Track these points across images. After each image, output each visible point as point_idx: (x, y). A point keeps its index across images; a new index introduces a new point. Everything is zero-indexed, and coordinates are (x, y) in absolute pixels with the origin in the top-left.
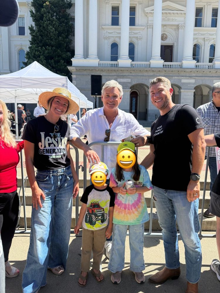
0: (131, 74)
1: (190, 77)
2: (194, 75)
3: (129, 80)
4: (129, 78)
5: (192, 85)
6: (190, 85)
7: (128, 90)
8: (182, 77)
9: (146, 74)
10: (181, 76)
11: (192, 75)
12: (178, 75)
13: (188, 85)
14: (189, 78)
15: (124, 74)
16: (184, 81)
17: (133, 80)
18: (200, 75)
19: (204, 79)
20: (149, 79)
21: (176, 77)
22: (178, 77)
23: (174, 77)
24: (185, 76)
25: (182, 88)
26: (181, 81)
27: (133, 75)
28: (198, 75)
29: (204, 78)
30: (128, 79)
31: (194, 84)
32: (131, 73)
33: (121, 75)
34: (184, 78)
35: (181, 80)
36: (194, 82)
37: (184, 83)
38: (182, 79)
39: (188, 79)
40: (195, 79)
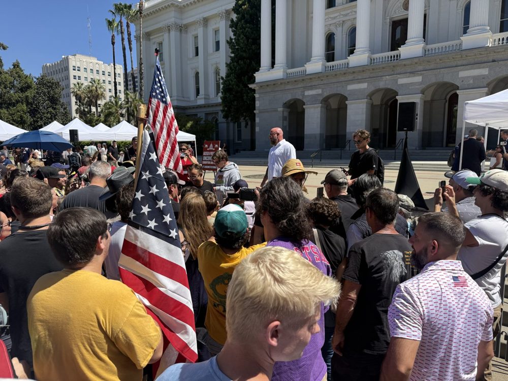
0: (322, 83)
1: (413, 73)
2: (421, 68)
3: (319, 91)
4: (319, 88)
5: (417, 87)
6: (413, 87)
7: (318, 105)
8: (398, 76)
9: (342, 79)
10: (396, 74)
11: (417, 70)
12: (393, 73)
13: (410, 88)
14: (411, 75)
15: (313, 84)
16: (403, 81)
17: (324, 90)
18: (432, 66)
19: (440, 72)
20: (347, 86)
21: (387, 77)
22: (390, 77)
23: (384, 77)
24: (403, 72)
25: (399, 94)
26: (397, 82)
27: (325, 82)
28: (428, 67)
29: (439, 70)
30: (317, 90)
31: (421, 83)
32: (322, 80)
33: (310, 85)
34: (402, 76)
35: (397, 80)
36: (421, 81)
37: (402, 85)
38: (399, 78)
39: (409, 77)
40: (421, 74)
